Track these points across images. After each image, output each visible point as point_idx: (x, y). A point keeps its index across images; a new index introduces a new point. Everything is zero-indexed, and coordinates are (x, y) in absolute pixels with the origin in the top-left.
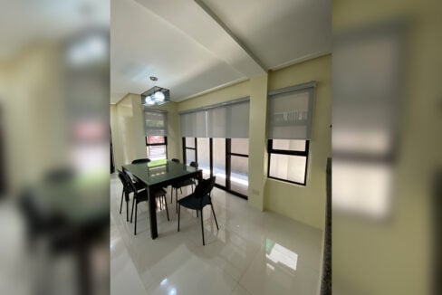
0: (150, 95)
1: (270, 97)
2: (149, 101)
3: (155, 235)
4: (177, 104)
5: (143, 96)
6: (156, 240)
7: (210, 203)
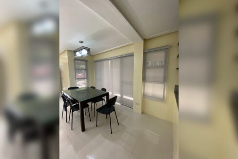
0: (79, 51)
1: (145, 53)
2: (78, 54)
3: (83, 129)
4: (93, 56)
5: (75, 52)
6: (84, 132)
7: (114, 111)
